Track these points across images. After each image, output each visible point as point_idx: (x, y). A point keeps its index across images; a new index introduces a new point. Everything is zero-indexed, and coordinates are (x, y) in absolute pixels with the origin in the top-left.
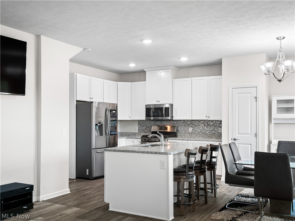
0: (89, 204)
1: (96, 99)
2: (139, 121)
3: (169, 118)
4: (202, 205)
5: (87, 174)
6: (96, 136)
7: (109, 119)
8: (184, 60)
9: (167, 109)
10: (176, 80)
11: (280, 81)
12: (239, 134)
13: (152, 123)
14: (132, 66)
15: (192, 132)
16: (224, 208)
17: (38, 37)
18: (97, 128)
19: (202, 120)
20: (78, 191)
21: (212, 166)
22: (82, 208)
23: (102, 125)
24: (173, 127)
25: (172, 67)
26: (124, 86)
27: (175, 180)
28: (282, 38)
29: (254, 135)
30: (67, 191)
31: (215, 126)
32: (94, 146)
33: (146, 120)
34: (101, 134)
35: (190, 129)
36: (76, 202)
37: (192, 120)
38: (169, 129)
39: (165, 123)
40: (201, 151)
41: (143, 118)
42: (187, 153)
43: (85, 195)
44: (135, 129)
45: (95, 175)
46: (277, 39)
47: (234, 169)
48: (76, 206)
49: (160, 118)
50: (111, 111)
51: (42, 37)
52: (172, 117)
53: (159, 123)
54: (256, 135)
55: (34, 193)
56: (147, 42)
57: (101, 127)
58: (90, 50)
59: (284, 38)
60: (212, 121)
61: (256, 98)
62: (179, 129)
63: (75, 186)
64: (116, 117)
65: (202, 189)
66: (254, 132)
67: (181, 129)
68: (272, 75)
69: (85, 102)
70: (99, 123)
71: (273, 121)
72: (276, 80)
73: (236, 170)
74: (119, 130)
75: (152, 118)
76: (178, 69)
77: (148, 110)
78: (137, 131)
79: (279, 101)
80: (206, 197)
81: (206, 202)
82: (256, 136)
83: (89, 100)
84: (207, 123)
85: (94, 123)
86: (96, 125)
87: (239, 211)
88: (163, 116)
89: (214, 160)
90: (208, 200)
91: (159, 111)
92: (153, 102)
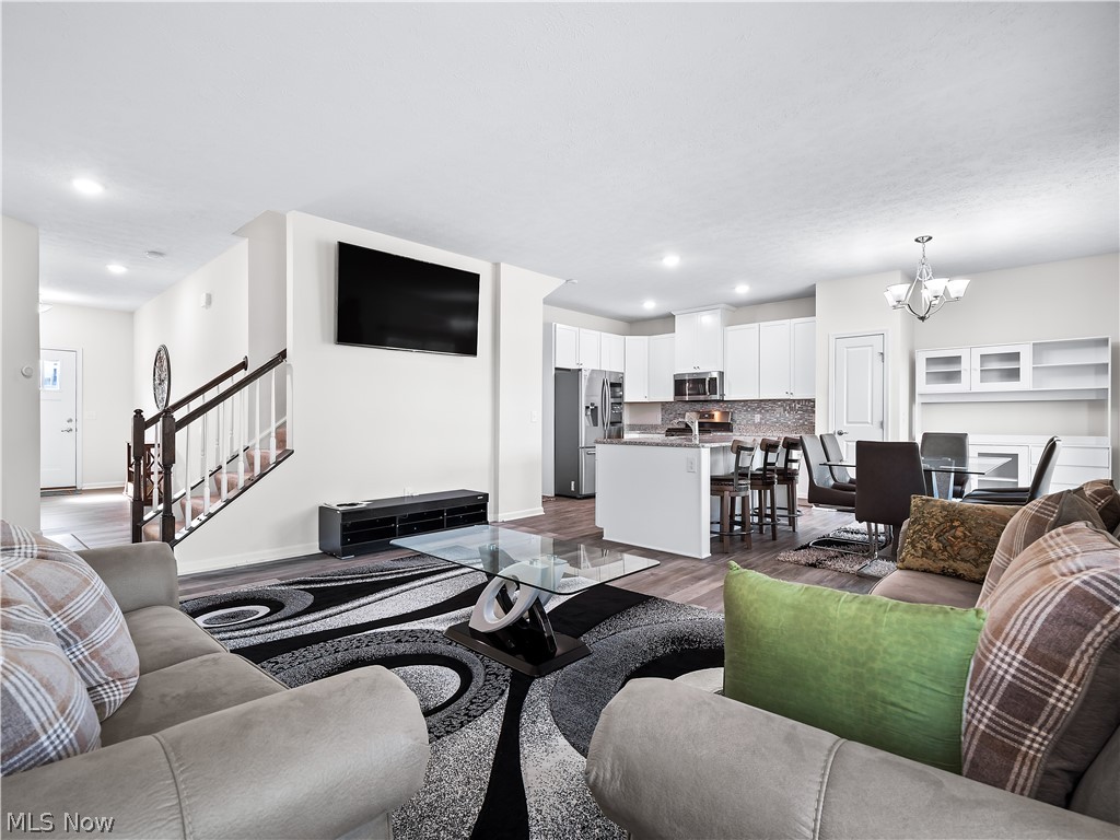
0: (572, 530)
1: (588, 365)
2: (664, 404)
3: (717, 397)
4: (767, 541)
5: (573, 489)
6: (586, 427)
7: (610, 400)
8: (743, 290)
9: (713, 380)
10: (729, 328)
11: (923, 318)
12: (848, 422)
13: (687, 406)
14: (650, 306)
15: (760, 423)
16: (806, 547)
17: (497, 266)
18: (589, 413)
19: (779, 400)
20: (557, 512)
21: (788, 477)
22: (560, 534)
23: (596, 407)
24: (725, 414)
25: (723, 306)
26: (637, 343)
27: (713, 493)
28: (925, 239)
29: (879, 425)
30: (539, 511)
31: (806, 411)
32: (583, 443)
33: (676, 402)
34: (596, 424)
35: (757, 418)
36: (553, 526)
37: (761, 401)
38: (717, 418)
39: (709, 407)
40: (764, 447)
41: (671, 398)
42: (735, 446)
43: (567, 518)
44: (656, 418)
45: (584, 492)
46: (917, 240)
47: (828, 479)
48: (553, 531)
49: (702, 397)
50: (613, 385)
51: (502, 265)
52: (723, 395)
53: (698, 407)
54: (882, 423)
55: (490, 505)
56: (671, 261)
57: (594, 411)
58: (576, 281)
59: (930, 238)
60: (799, 401)
61: (882, 354)
62: (736, 417)
63: (552, 506)
64: (621, 397)
65: (767, 516)
66: (878, 419)
67: (740, 418)
68: (907, 307)
69: (569, 370)
70: (592, 404)
71: (918, 400)
72: (916, 317)
73: (832, 482)
74: (626, 420)
75: (687, 398)
76: (734, 309)
77: (679, 384)
78: (659, 422)
79: (930, 361)
80: (774, 527)
81: (774, 538)
82: (882, 427)
83: (577, 367)
84: (788, 404)
85: (583, 403)
86: (587, 407)
87: (832, 551)
88: (705, 394)
89: (794, 466)
90: (778, 535)
91: (700, 386)
92: (687, 368)
